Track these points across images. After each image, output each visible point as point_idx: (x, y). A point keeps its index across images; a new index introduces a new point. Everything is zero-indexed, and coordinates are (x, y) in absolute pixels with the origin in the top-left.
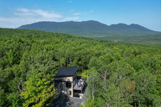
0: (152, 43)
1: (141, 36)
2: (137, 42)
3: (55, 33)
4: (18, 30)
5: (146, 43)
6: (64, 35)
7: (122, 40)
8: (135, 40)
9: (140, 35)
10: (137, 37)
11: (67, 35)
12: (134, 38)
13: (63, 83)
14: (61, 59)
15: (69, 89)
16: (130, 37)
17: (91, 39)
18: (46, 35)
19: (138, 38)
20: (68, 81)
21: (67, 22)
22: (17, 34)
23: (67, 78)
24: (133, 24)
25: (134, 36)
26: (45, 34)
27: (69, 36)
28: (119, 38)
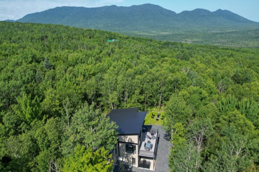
0: (251, 44)
1: (232, 33)
2: (225, 43)
3: (86, 29)
4: (22, 23)
5: (241, 44)
6: (102, 33)
7: (200, 40)
8: (223, 39)
9: (231, 31)
10: (226, 33)
11: (107, 32)
12: (221, 35)
13: (120, 145)
14: (110, 95)
15: (132, 155)
16: (214, 33)
17: (149, 40)
18: (71, 35)
19: (228, 35)
20: (130, 141)
21: (104, 7)
22: (22, 32)
23: (127, 137)
24: (219, 11)
25: (221, 32)
26: (70, 33)
27: (111, 35)
28: (195, 35)
